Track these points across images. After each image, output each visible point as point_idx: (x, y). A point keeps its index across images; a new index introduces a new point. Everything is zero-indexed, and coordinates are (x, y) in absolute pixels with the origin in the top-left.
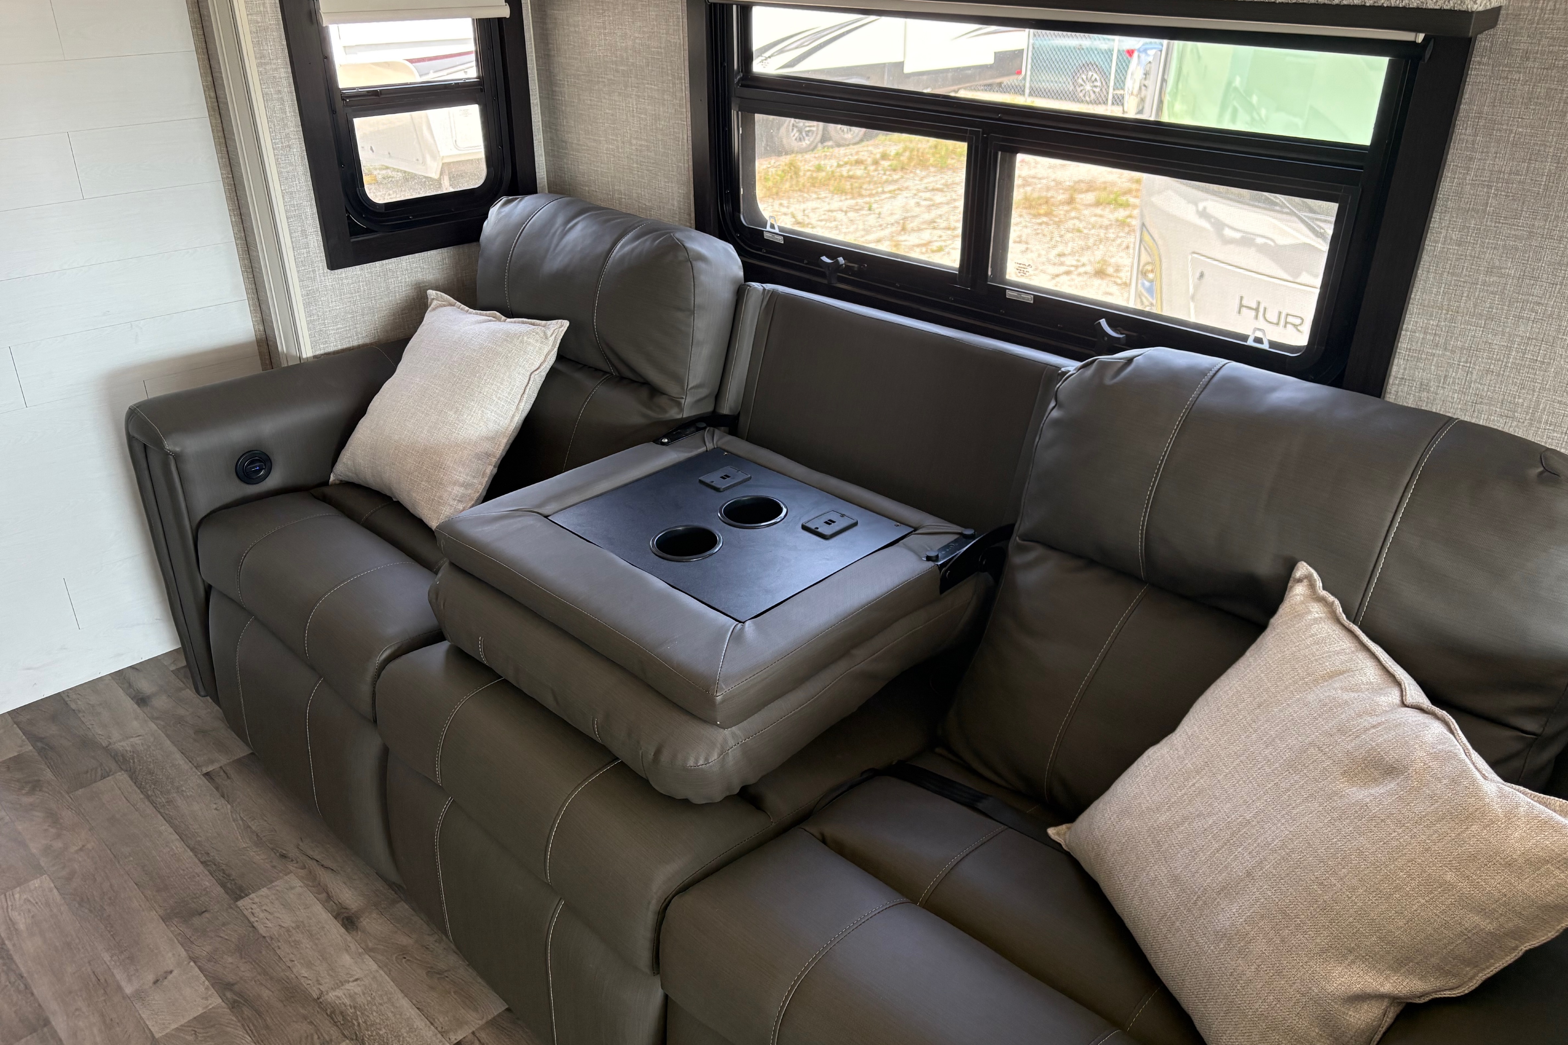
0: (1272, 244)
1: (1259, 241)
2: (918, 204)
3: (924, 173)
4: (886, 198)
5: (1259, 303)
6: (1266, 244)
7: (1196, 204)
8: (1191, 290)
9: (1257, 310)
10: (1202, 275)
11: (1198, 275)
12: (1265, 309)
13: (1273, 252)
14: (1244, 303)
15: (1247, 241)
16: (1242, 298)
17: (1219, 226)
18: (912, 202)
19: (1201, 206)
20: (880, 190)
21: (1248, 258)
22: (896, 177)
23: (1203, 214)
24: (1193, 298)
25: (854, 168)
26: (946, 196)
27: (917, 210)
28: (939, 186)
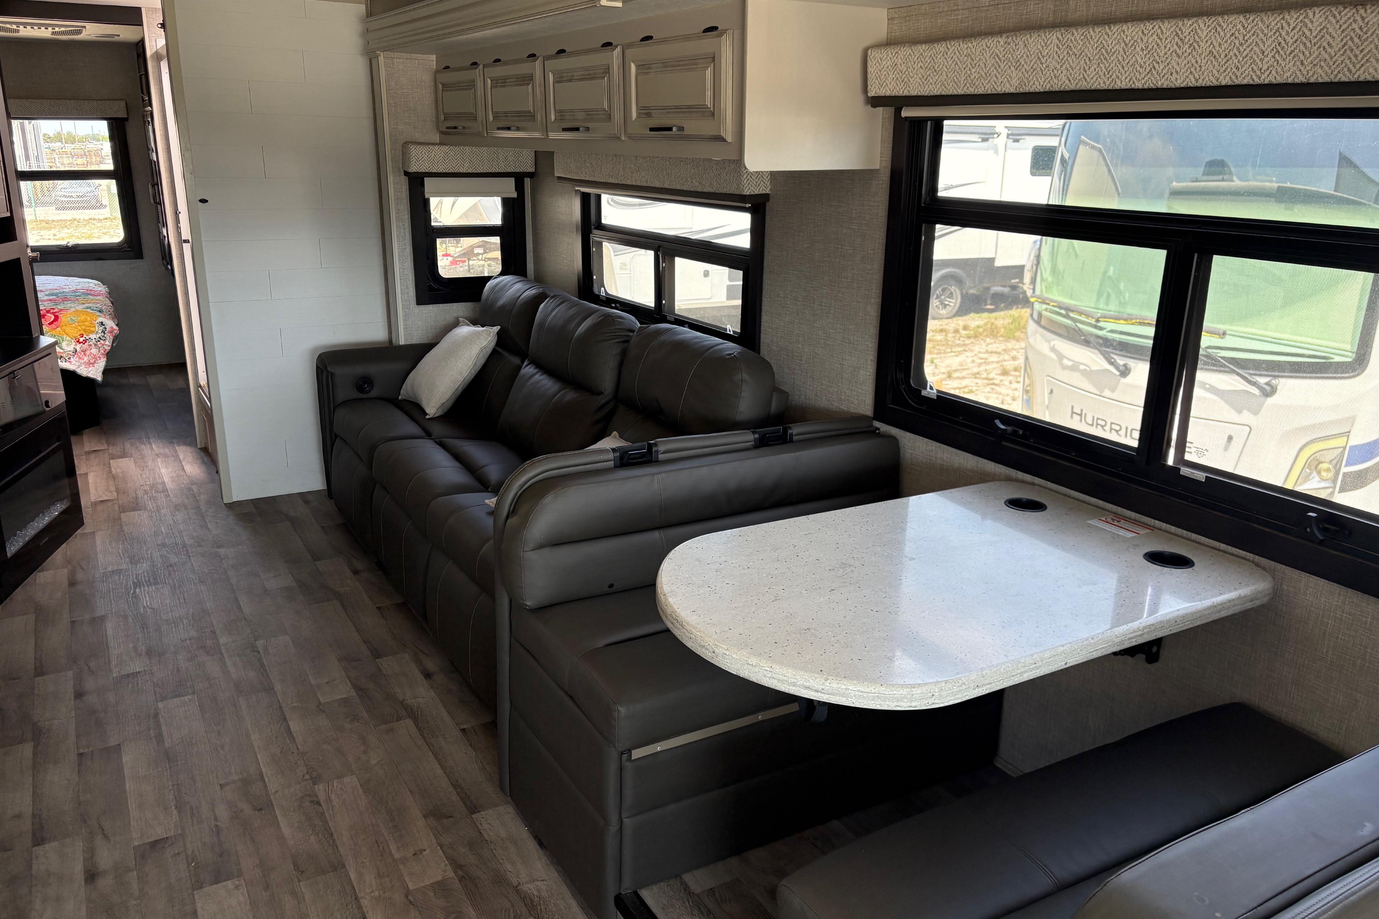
0: (1088, 369)
1: (1082, 367)
2: (973, 361)
3: (992, 341)
4: (951, 356)
5: (1082, 410)
6: (1085, 369)
7: (1049, 343)
8: (1047, 402)
9: (1081, 415)
10: (1052, 392)
11: (1049, 391)
12: (1085, 414)
13: (1089, 374)
14: (1075, 411)
15: (1075, 367)
16: (1072, 407)
17: (1061, 357)
18: (969, 360)
19: (1052, 343)
20: (949, 350)
21: (1076, 379)
22: (967, 342)
23: (1053, 349)
24: (1047, 407)
25: (937, 334)
26: (999, 357)
27: (971, 365)
28: (999, 350)
